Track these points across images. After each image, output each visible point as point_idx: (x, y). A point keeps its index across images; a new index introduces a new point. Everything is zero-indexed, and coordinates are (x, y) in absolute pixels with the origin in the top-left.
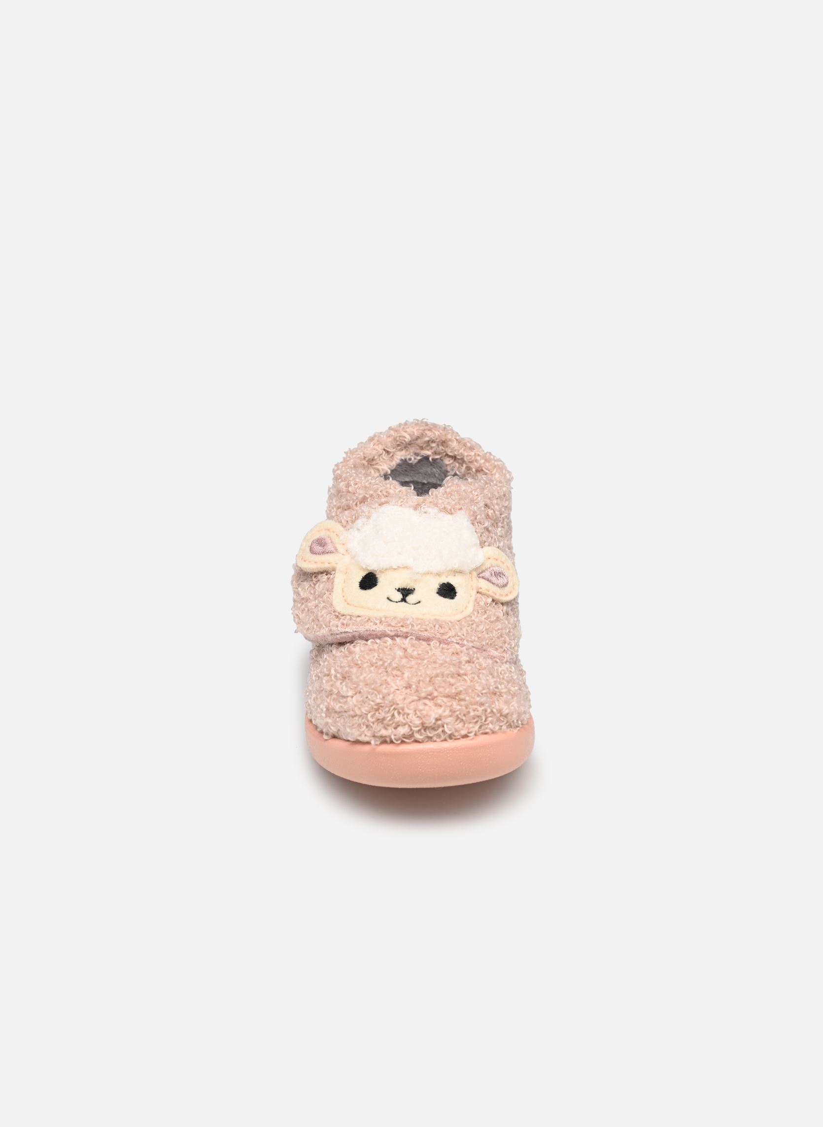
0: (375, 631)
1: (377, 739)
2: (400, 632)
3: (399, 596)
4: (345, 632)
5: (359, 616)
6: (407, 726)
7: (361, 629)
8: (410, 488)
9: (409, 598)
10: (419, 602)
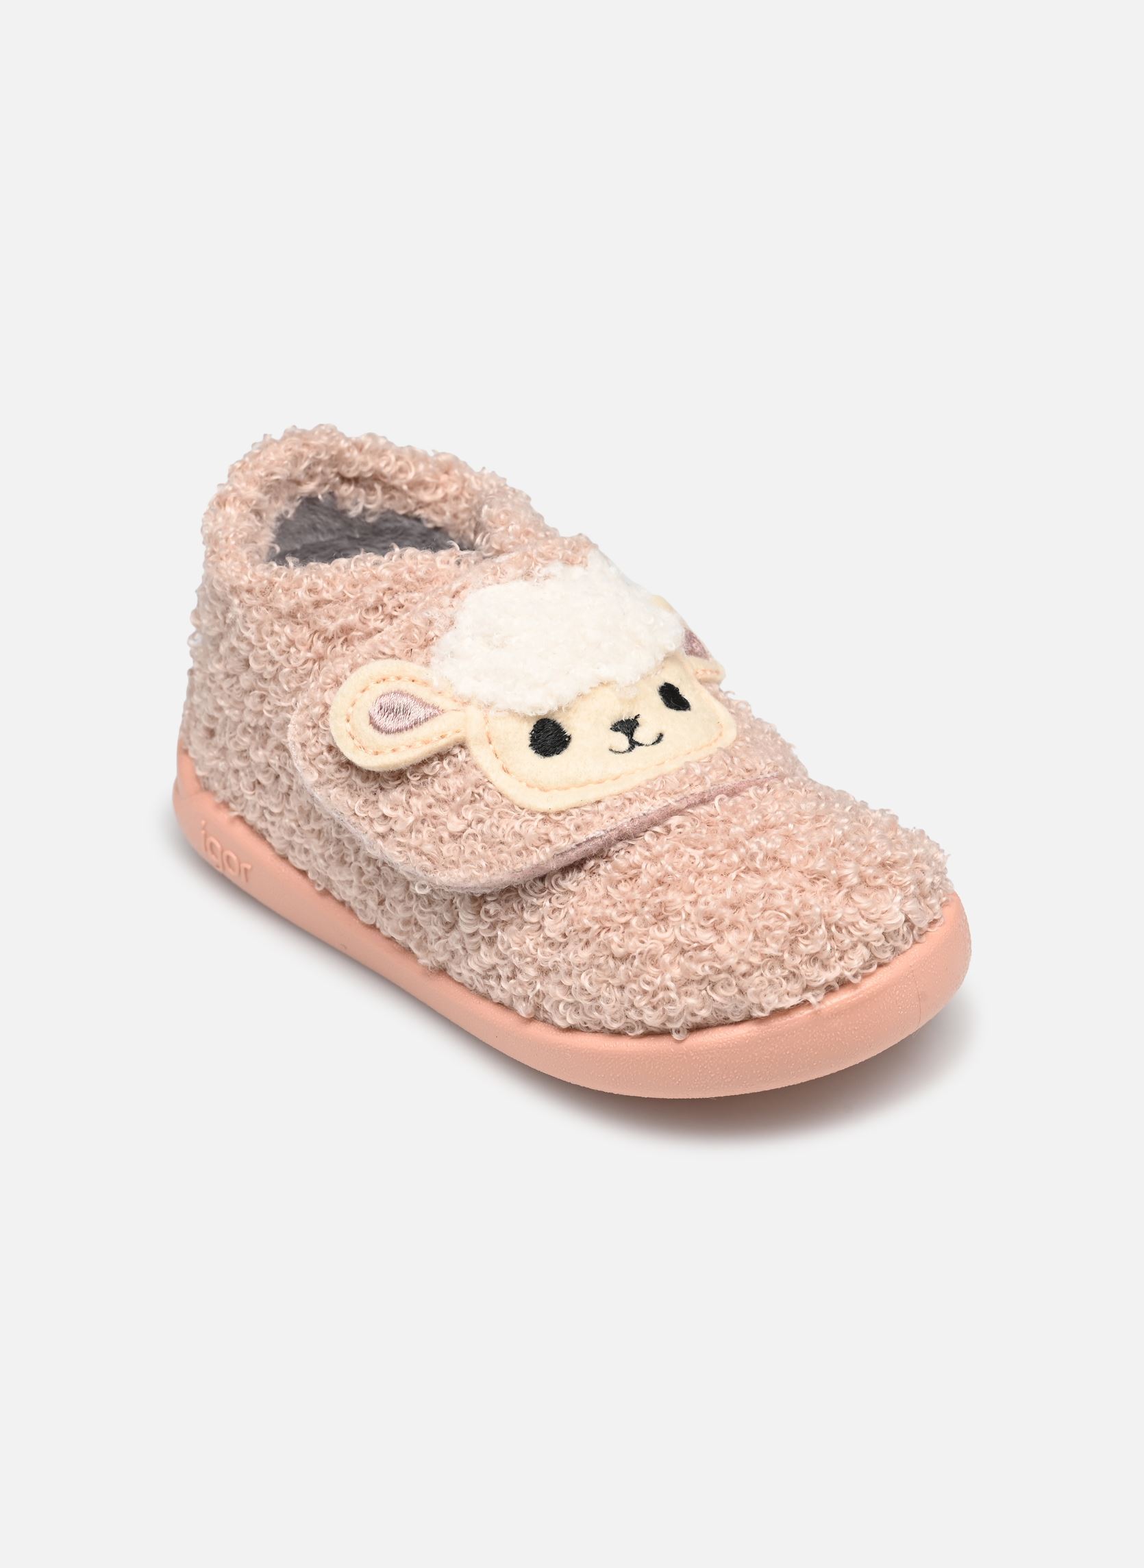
0: (648, 815)
1: (818, 992)
2: (691, 798)
3: (621, 740)
4: (588, 841)
5: (599, 802)
6: (860, 946)
7: (623, 821)
8: (449, 551)
9: (638, 736)
10: (661, 735)
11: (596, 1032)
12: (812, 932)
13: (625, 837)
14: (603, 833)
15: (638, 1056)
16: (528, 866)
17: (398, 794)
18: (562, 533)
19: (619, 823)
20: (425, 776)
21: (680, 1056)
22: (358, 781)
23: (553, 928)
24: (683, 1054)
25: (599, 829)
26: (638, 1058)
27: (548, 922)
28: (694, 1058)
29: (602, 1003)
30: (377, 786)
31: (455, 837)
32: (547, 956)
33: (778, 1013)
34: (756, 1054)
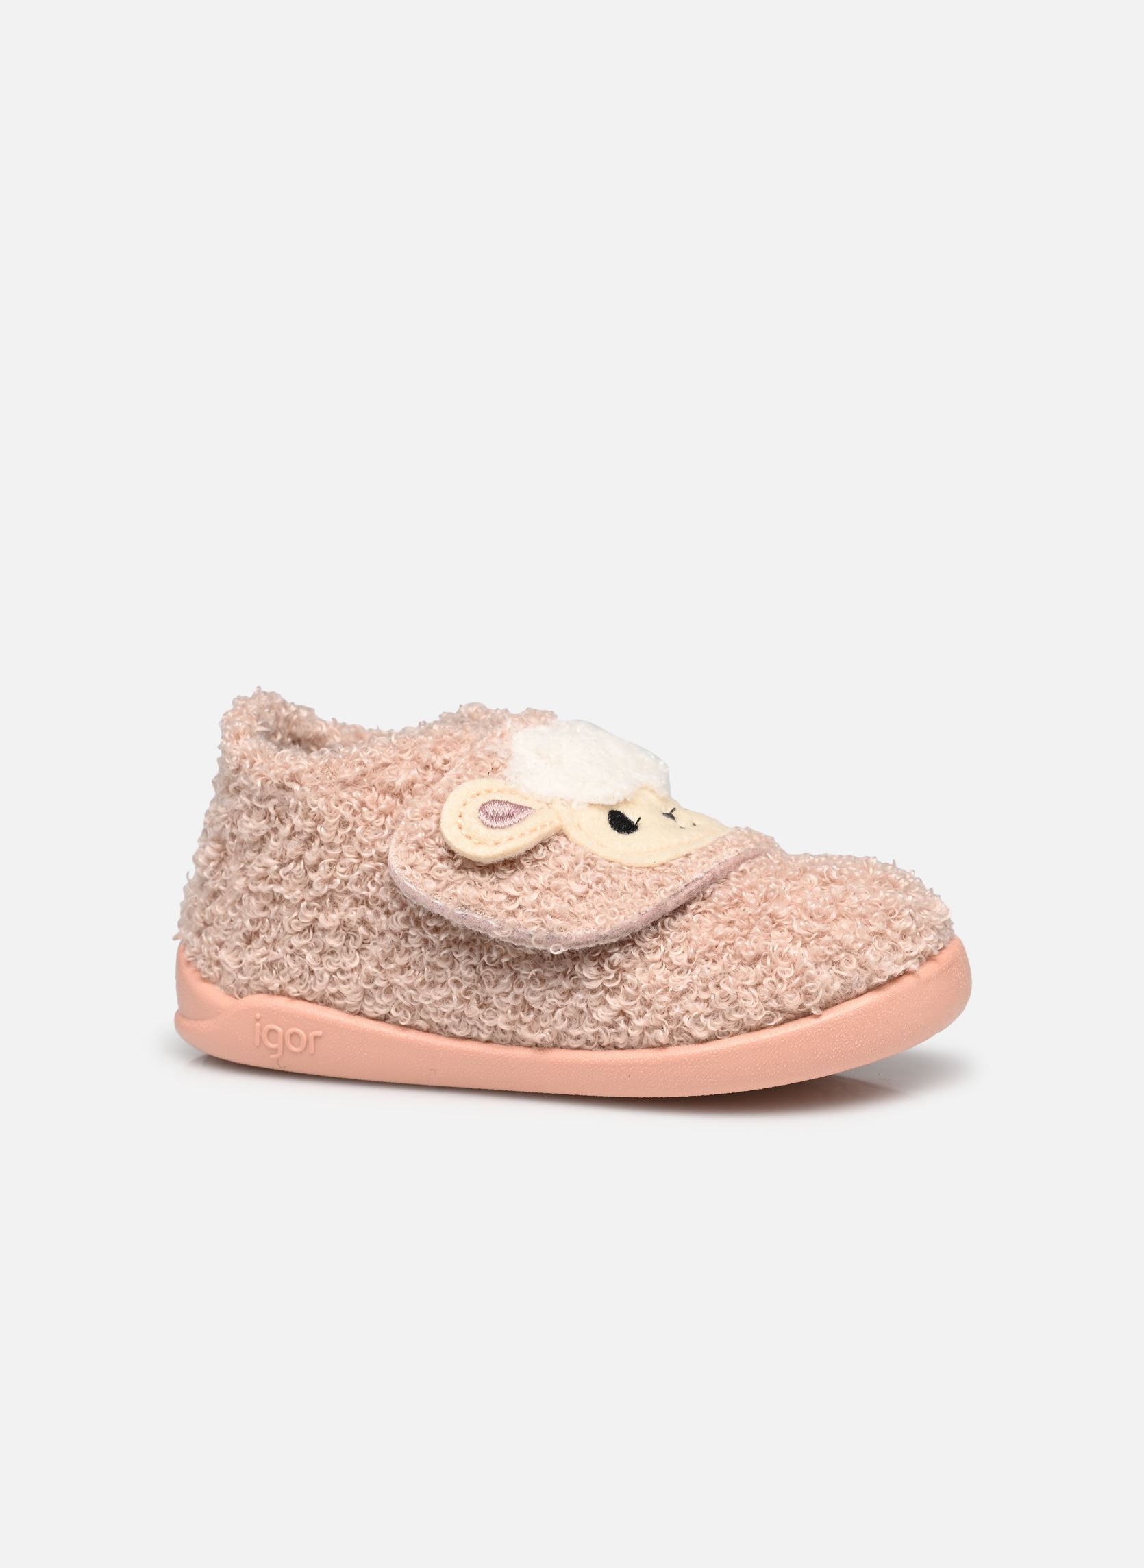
4: (693, 882)
5: (688, 855)
7: (714, 865)
11: (737, 1034)
12: (900, 914)
13: (717, 879)
14: (702, 875)
15: (782, 1039)
16: (651, 907)
17: (518, 878)
18: (513, 711)
19: (712, 867)
20: (536, 861)
21: (820, 1029)
22: (477, 877)
23: (679, 957)
24: (821, 1028)
25: (699, 872)
26: (783, 1041)
27: (673, 955)
28: (831, 1029)
29: (741, 1003)
30: (494, 878)
31: (581, 897)
32: (679, 983)
33: (893, 979)
34: (879, 1018)
